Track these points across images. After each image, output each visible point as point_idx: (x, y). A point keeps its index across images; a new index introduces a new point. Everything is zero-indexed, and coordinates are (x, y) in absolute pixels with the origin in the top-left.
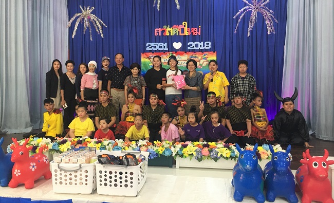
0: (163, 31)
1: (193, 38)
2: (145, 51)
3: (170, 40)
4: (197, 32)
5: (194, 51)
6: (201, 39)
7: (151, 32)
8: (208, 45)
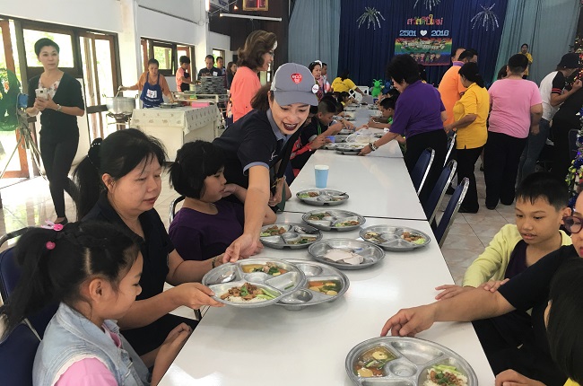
0: (414, 21)
1: (436, 27)
2: (398, 37)
3: (418, 28)
4: (439, 22)
5: (436, 37)
6: (441, 28)
7: (405, 21)
8: (447, 33)
